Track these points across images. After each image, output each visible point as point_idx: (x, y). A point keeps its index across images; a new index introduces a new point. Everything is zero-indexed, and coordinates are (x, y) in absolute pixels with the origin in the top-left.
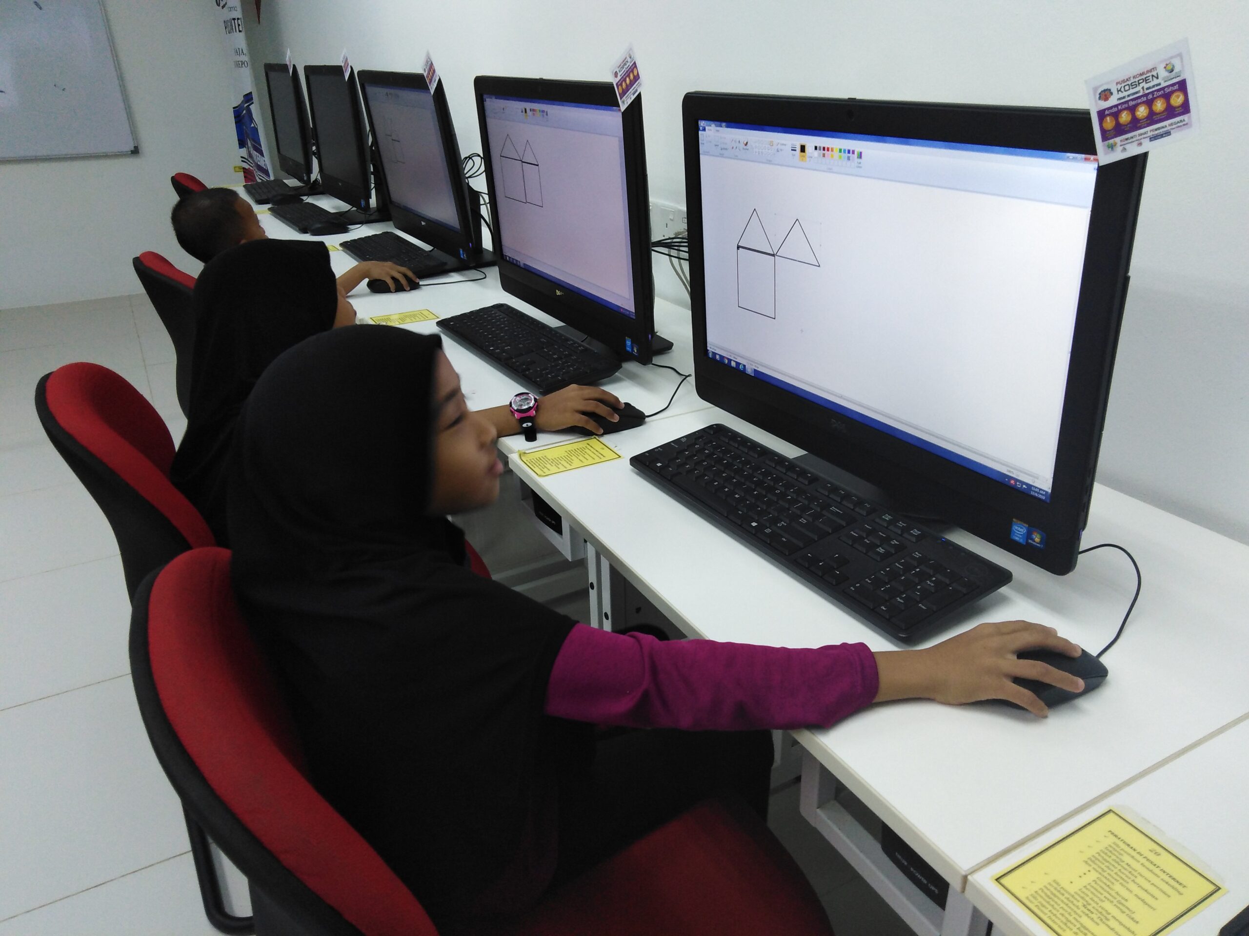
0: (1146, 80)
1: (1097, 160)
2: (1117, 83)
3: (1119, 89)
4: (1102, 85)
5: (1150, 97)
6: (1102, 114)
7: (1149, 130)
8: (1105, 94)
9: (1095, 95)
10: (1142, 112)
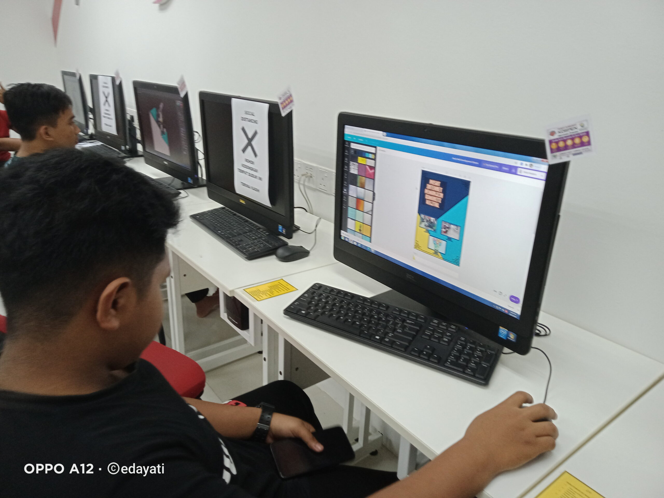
0: (571, 129)
5: (573, 136)
6: (551, 142)
7: (573, 151)
8: (552, 133)
10: (569, 143)
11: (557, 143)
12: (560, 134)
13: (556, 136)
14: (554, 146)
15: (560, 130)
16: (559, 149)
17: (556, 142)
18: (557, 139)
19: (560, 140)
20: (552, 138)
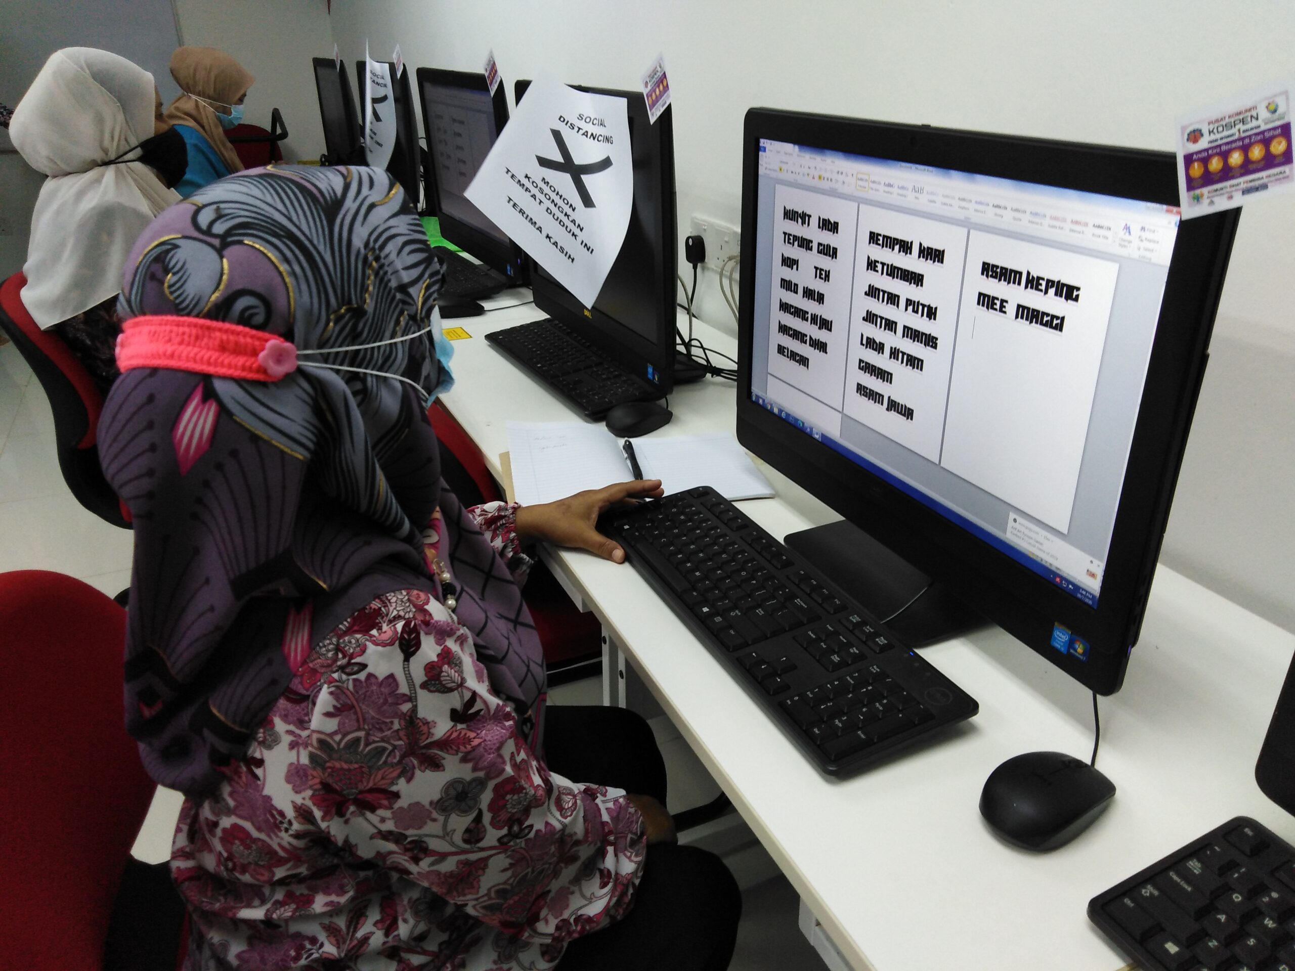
1: (1179, 213)
2: (1209, 124)
3: (1211, 130)
4: (1191, 124)
6: (1189, 159)
8: (1195, 136)
9: (1183, 134)
11: (1205, 161)
12: (1213, 137)
13: (1203, 144)
14: (1197, 170)
15: (1211, 127)
16: (1208, 179)
17: (1199, 160)
18: (1207, 150)
19: (1210, 152)
20: (1193, 148)
